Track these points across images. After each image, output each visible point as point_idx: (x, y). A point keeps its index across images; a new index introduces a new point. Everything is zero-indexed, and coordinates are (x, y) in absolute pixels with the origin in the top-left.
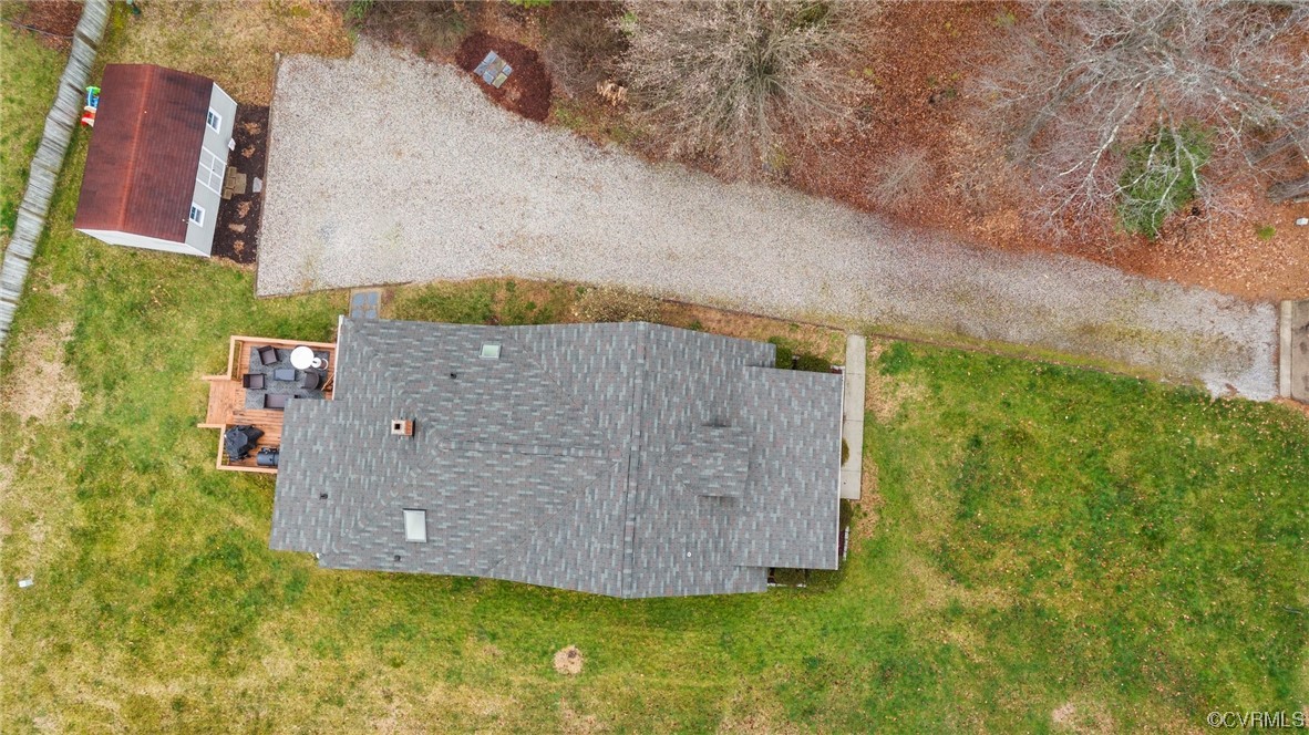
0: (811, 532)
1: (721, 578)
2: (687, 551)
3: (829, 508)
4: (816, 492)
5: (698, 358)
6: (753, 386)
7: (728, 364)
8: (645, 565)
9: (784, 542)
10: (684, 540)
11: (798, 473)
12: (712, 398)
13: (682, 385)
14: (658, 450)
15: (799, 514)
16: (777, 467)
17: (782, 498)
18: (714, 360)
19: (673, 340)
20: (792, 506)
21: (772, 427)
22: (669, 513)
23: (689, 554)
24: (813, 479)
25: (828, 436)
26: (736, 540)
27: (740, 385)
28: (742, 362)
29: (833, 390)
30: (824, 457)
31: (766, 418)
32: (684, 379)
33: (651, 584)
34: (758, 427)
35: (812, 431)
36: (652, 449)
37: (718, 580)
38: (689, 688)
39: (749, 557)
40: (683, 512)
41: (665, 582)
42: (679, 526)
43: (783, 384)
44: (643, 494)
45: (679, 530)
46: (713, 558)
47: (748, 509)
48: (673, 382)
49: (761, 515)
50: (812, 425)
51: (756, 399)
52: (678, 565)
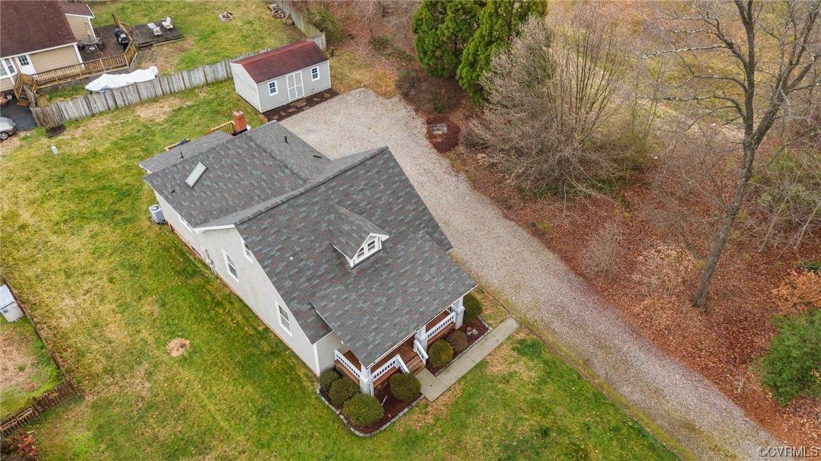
0: (374, 334)
1: (294, 295)
2: (292, 256)
3: (398, 334)
4: (399, 319)
5: (400, 194)
6: (419, 242)
7: (415, 218)
8: (263, 227)
9: (351, 322)
10: (297, 249)
11: (399, 300)
12: (389, 219)
13: (378, 192)
14: (333, 196)
15: (377, 318)
16: (390, 285)
17: (376, 301)
18: (409, 207)
19: (395, 171)
20: (377, 310)
21: (408, 267)
22: (304, 227)
23: (291, 258)
24: (405, 311)
25: (437, 301)
26: (326, 292)
27: (412, 235)
28: (424, 228)
29: (464, 285)
30: (423, 308)
31: (410, 260)
32: (383, 192)
33: (254, 238)
34: (401, 260)
35: (430, 290)
36: (330, 192)
37: (292, 293)
38: (213, 417)
39: (323, 307)
40: (313, 238)
41: (262, 249)
42: (302, 240)
43: (437, 257)
44: (302, 201)
45: (301, 241)
46: (302, 280)
47: (350, 286)
48: (375, 185)
49: (354, 296)
50: (433, 288)
51: (415, 248)
52: (279, 253)
